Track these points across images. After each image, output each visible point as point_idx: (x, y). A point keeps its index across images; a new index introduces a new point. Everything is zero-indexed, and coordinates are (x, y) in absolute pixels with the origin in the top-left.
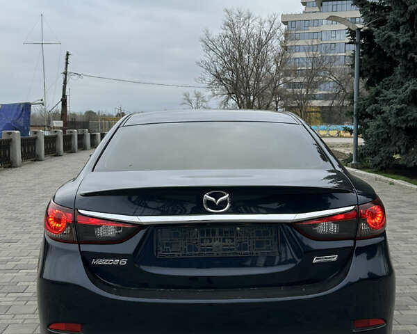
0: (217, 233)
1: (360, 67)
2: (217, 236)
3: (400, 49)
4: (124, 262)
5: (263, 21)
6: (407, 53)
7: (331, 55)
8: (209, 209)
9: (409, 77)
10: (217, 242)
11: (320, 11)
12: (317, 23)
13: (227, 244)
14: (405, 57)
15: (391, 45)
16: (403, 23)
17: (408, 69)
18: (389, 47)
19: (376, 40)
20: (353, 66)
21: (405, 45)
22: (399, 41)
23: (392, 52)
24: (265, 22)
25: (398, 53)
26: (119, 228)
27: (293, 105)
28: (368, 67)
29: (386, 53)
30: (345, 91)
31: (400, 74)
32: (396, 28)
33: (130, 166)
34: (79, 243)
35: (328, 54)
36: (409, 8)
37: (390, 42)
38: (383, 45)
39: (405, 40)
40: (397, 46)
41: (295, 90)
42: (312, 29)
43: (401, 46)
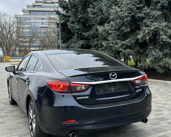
0: (112, 86)
1: (61, 36)
2: (112, 87)
3: (77, 30)
4: (87, 97)
5: (11, 17)
6: (79, 32)
7: (38, 31)
8: (111, 78)
9: (79, 40)
10: (112, 88)
11: (30, 15)
12: (29, 19)
13: (115, 88)
14: (78, 33)
15: (74, 29)
16: (76, 22)
17: (78, 37)
18: (73, 29)
19: (69, 27)
20: (59, 35)
21: (78, 29)
22: (76, 28)
23: (74, 31)
24: (12, 17)
25: (76, 32)
26: (85, 86)
27: (22, 49)
28: (64, 36)
29: (72, 31)
30: (44, 44)
31: (76, 39)
32: (73, 23)
33: (70, 67)
34: (71, 93)
35: (37, 31)
36: (79, 17)
37: (73, 28)
38: (71, 29)
39: (78, 27)
40: (76, 29)
41: (23, 44)
42: (27, 21)
43: (77, 29)
